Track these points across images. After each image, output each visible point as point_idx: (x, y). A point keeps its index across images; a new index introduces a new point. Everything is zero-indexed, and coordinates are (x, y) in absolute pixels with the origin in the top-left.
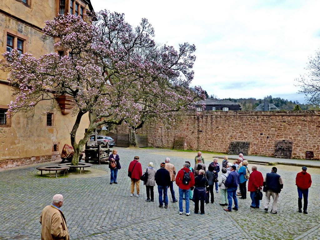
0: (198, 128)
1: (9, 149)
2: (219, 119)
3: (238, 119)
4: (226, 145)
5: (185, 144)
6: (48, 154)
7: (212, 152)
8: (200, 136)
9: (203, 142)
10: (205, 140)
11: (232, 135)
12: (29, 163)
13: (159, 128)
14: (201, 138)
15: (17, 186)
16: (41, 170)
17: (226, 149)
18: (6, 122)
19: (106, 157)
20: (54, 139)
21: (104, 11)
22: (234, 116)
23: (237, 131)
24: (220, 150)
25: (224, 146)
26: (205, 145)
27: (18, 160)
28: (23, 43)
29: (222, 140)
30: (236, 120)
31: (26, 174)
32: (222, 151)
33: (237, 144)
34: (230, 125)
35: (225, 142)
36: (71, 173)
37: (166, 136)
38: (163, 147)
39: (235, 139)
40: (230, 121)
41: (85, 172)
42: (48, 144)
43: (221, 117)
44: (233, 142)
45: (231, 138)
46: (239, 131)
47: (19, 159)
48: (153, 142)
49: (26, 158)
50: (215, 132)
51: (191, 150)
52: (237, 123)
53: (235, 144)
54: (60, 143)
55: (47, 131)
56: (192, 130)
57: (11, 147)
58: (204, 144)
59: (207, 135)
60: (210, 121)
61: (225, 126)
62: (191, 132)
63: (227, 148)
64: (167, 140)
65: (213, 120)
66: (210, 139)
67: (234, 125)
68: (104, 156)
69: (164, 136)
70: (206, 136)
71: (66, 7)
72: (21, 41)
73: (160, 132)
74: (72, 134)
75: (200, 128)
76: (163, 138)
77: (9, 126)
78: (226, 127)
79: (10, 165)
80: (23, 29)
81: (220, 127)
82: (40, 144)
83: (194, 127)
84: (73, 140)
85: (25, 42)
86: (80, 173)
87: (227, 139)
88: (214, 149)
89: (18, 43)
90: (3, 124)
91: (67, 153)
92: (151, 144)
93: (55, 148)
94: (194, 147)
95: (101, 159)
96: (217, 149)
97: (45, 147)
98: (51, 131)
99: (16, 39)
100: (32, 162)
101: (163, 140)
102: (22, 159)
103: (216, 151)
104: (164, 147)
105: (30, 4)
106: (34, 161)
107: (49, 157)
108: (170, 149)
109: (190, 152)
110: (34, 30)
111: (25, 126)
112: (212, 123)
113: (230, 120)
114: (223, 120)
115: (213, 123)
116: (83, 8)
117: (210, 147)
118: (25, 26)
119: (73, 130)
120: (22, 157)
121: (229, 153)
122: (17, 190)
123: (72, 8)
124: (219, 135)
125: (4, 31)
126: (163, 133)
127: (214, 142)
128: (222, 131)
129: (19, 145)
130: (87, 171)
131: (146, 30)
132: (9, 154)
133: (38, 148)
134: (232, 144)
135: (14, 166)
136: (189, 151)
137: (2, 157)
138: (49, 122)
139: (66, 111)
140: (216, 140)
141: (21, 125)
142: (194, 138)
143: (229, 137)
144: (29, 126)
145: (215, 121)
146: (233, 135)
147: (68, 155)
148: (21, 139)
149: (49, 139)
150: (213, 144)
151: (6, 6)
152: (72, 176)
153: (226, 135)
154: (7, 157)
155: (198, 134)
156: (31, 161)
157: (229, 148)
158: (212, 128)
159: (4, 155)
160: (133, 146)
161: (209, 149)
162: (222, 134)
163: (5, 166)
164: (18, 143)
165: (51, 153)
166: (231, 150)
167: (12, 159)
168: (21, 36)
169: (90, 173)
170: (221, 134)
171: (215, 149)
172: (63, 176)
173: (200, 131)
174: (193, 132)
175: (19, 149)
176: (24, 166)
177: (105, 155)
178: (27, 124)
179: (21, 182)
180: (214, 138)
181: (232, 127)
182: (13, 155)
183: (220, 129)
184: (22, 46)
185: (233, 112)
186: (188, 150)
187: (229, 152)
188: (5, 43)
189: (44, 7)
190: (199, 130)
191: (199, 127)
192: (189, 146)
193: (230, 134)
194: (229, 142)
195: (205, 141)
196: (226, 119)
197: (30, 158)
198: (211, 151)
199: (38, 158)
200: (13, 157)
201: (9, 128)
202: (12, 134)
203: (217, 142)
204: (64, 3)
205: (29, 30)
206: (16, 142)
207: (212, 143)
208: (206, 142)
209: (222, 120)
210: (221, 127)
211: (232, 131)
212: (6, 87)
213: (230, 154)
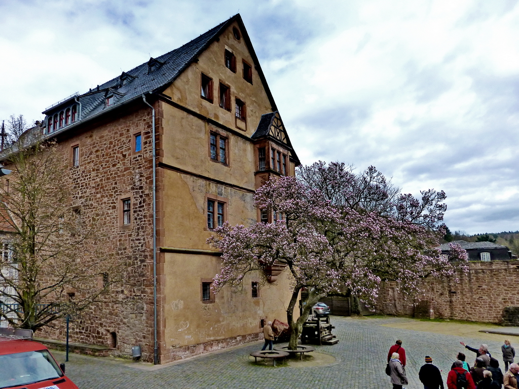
0: (449, 289)
1: (213, 328)
2: (481, 275)
3: (512, 274)
4: (498, 312)
5: (432, 311)
6: (255, 332)
7: (476, 322)
8: (454, 299)
9: (459, 307)
10: (461, 305)
11: (505, 298)
12: (234, 343)
13: (390, 289)
14: (456, 301)
15: (234, 378)
16: (256, 357)
17: (497, 317)
18: (209, 297)
19: (328, 335)
20: (261, 313)
21: (319, 163)
22: (505, 270)
23: (513, 292)
24: (488, 319)
25: (495, 314)
26: (462, 311)
27: (223, 341)
28: (223, 207)
29: (489, 304)
30: (510, 276)
31: (237, 360)
32: (491, 321)
33: (515, 311)
34: (500, 283)
35: (495, 307)
36: (290, 360)
37: (401, 300)
38: (397, 315)
39: (512, 303)
40: (500, 278)
41: (307, 358)
42: (255, 319)
43: (483, 272)
44: (508, 307)
45: (504, 302)
46: (516, 291)
47: (224, 339)
48: (383, 307)
49: (232, 338)
50: (477, 293)
51: (441, 319)
52: (512, 280)
53: (511, 311)
54: (268, 318)
55: (252, 304)
56: (440, 292)
57: (216, 326)
58: (460, 311)
59: (464, 297)
60: (467, 278)
61: (492, 284)
62: (439, 293)
63: (499, 316)
64: (403, 305)
65: (472, 277)
66: (470, 304)
67: (506, 283)
68: (325, 335)
69: (397, 300)
70: (463, 299)
71: (266, 159)
72: (221, 204)
73: (392, 294)
74: (289, 312)
75: (453, 288)
76: (397, 302)
77: (213, 302)
78: (493, 286)
79: (215, 348)
80: (223, 191)
81: (484, 287)
82: (246, 320)
83: (443, 287)
84: (290, 318)
85: (225, 206)
86: (300, 359)
87: (498, 304)
88: (477, 317)
89: (218, 207)
90: (207, 300)
91: (279, 330)
92: (380, 310)
93: (263, 323)
94: (446, 315)
95: (322, 338)
96: (483, 317)
97: (251, 323)
98: (257, 304)
99: (216, 204)
100: (237, 343)
101: (397, 305)
102: (227, 339)
103: (481, 320)
104: (399, 315)
105: (229, 163)
106: (240, 340)
107: (257, 335)
108: (409, 318)
109: (440, 322)
110: (233, 190)
111: (230, 300)
112: (470, 280)
113: (500, 276)
114: (488, 277)
115: (473, 281)
116: (285, 156)
117: (471, 314)
118: (225, 188)
119: (289, 306)
120: (227, 337)
121: (504, 324)
122: (236, 385)
123: (273, 159)
124: (484, 297)
125: (205, 197)
126: (396, 296)
127: (477, 308)
128: (488, 292)
129: (224, 323)
130: (309, 356)
131: (375, 180)
132: (214, 335)
133: (244, 325)
134: (507, 311)
135: (219, 348)
136: (438, 321)
137: (207, 339)
138: (255, 293)
139: (273, 278)
140: (479, 304)
141: (226, 298)
142: (444, 301)
143: (500, 300)
144: (234, 299)
145: (474, 278)
146: (507, 298)
147: (279, 333)
148: (225, 316)
149: (256, 313)
150: (475, 311)
151: (206, 170)
152: (292, 365)
153: (495, 298)
154: (212, 338)
155: (450, 296)
156: (237, 341)
157: (504, 316)
158: (471, 288)
159: (209, 335)
160: (356, 315)
161: (470, 318)
162: (489, 296)
163: (210, 348)
164: (223, 321)
165: (258, 330)
166: (507, 320)
167: (217, 341)
168: (221, 199)
169: (313, 359)
170: (487, 296)
171: (479, 317)
172: (282, 364)
173: (452, 293)
174: (441, 294)
175: (224, 328)
176: (230, 348)
177: (326, 333)
178: (231, 297)
179: (235, 373)
180: (476, 302)
181: (505, 285)
182: (218, 336)
183: (484, 289)
184: (223, 210)
185: (501, 262)
186: (436, 319)
187: (504, 322)
188: (206, 210)
189: (242, 163)
190: (452, 291)
191: (450, 287)
192: (438, 314)
193: (501, 296)
194: (501, 307)
195: (461, 307)
196: (492, 274)
197: (235, 338)
198: (474, 320)
199: (244, 337)
200: (218, 338)
201: (213, 304)
202: (216, 311)
203: (481, 307)
204: (264, 155)
205: (229, 191)
206: (221, 319)
207: (473, 309)
208: (463, 307)
209: (486, 276)
210: (486, 286)
211: (504, 292)
212: (209, 257)
213: (506, 325)
